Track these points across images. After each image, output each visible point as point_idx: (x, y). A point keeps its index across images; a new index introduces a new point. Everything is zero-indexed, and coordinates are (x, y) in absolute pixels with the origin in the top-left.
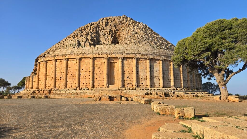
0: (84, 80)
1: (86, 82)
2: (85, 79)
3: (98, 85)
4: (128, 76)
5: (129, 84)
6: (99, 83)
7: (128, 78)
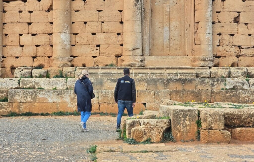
0: (23, 28)
1: (37, 40)
2: (29, 24)
3: (95, 52)
4: (237, 14)
5: (243, 52)
6: (98, 46)
7: (236, 20)
